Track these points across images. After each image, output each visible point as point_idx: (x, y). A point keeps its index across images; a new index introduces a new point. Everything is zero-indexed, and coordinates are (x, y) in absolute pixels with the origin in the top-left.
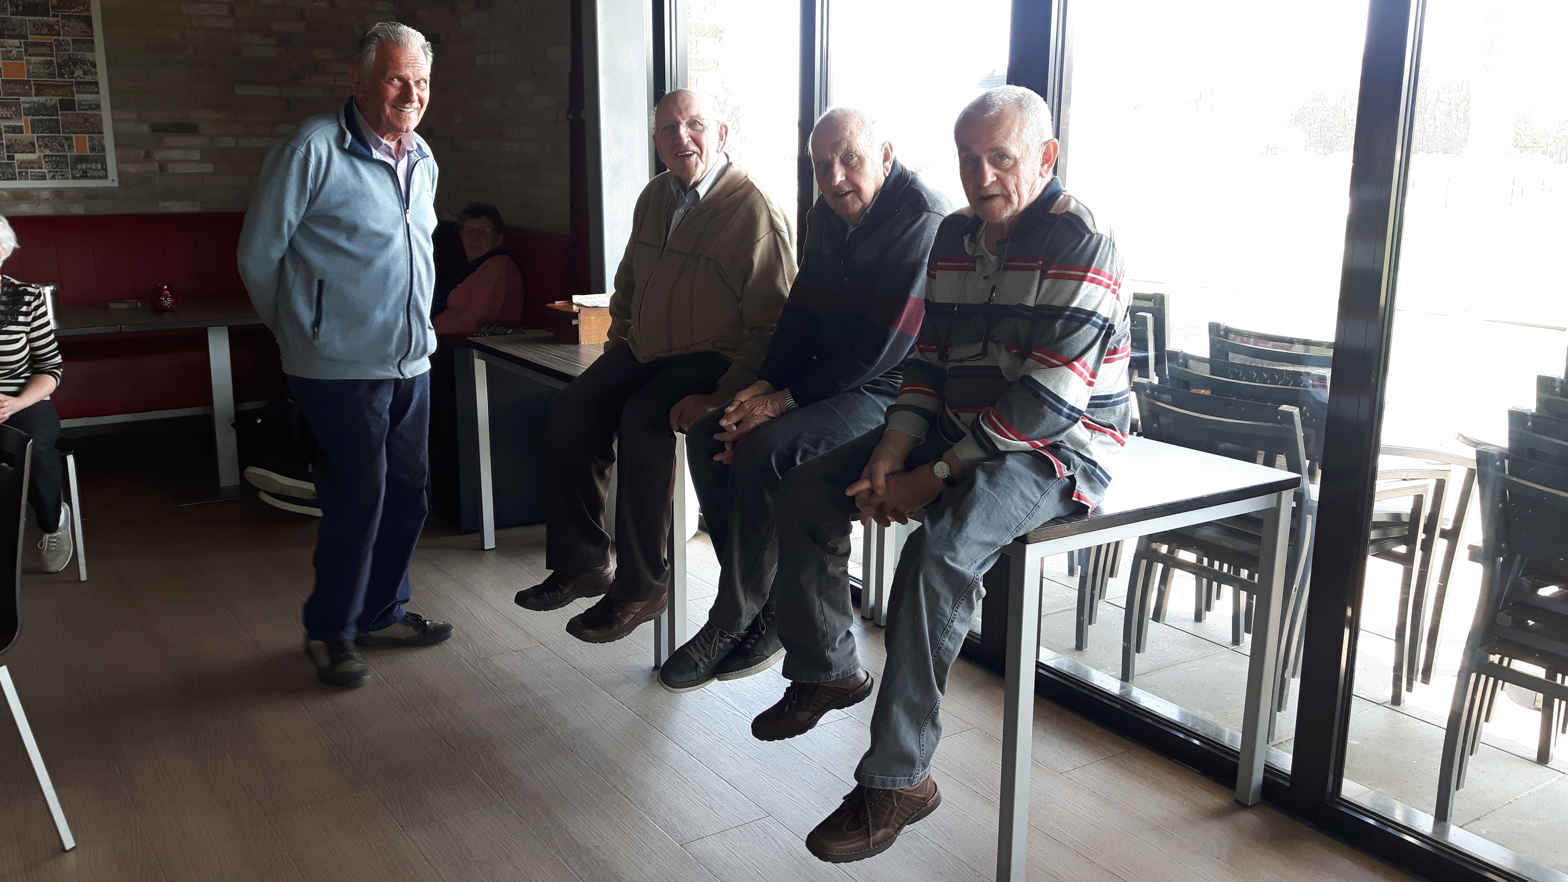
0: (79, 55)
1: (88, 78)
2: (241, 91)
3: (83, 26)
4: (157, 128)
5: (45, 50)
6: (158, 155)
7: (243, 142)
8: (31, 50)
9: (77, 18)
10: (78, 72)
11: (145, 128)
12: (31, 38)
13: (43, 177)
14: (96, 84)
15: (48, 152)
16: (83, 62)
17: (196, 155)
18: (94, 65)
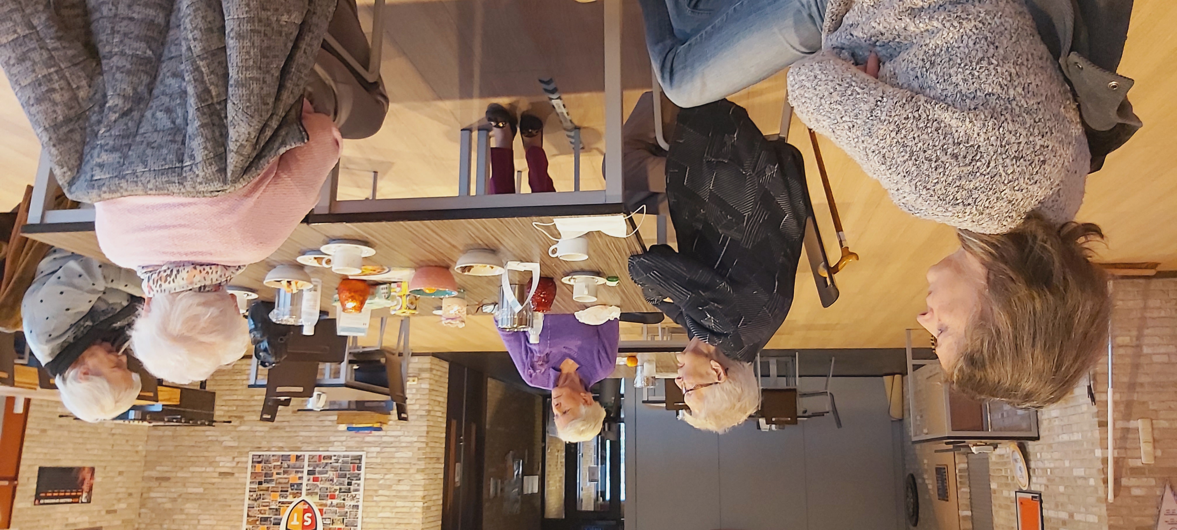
0: (253, 502)
1: (252, 493)
2: (201, 490)
3: (250, 514)
4: (233, 474)
6: (234, 464)
7: (203, 469)
9: (251, 517)
10: (254, 496)
11: (236, 475)
12: (268, 508)
13: (273, 456)
14: (250, 491)
15: (270, 465)
17: (221, 464)
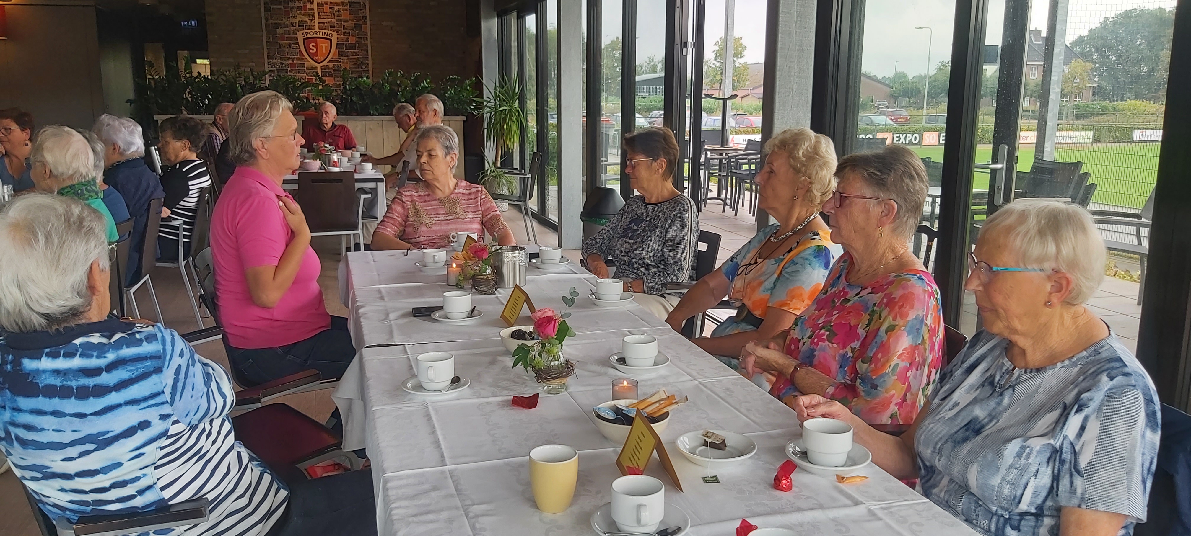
0: (364, 62)
1: (366, 69)
5: (355, 61)
8: (350, 60)
9: (364, 50)
14: (368, 71)
16: (364, 63)
18: (368, 64)
